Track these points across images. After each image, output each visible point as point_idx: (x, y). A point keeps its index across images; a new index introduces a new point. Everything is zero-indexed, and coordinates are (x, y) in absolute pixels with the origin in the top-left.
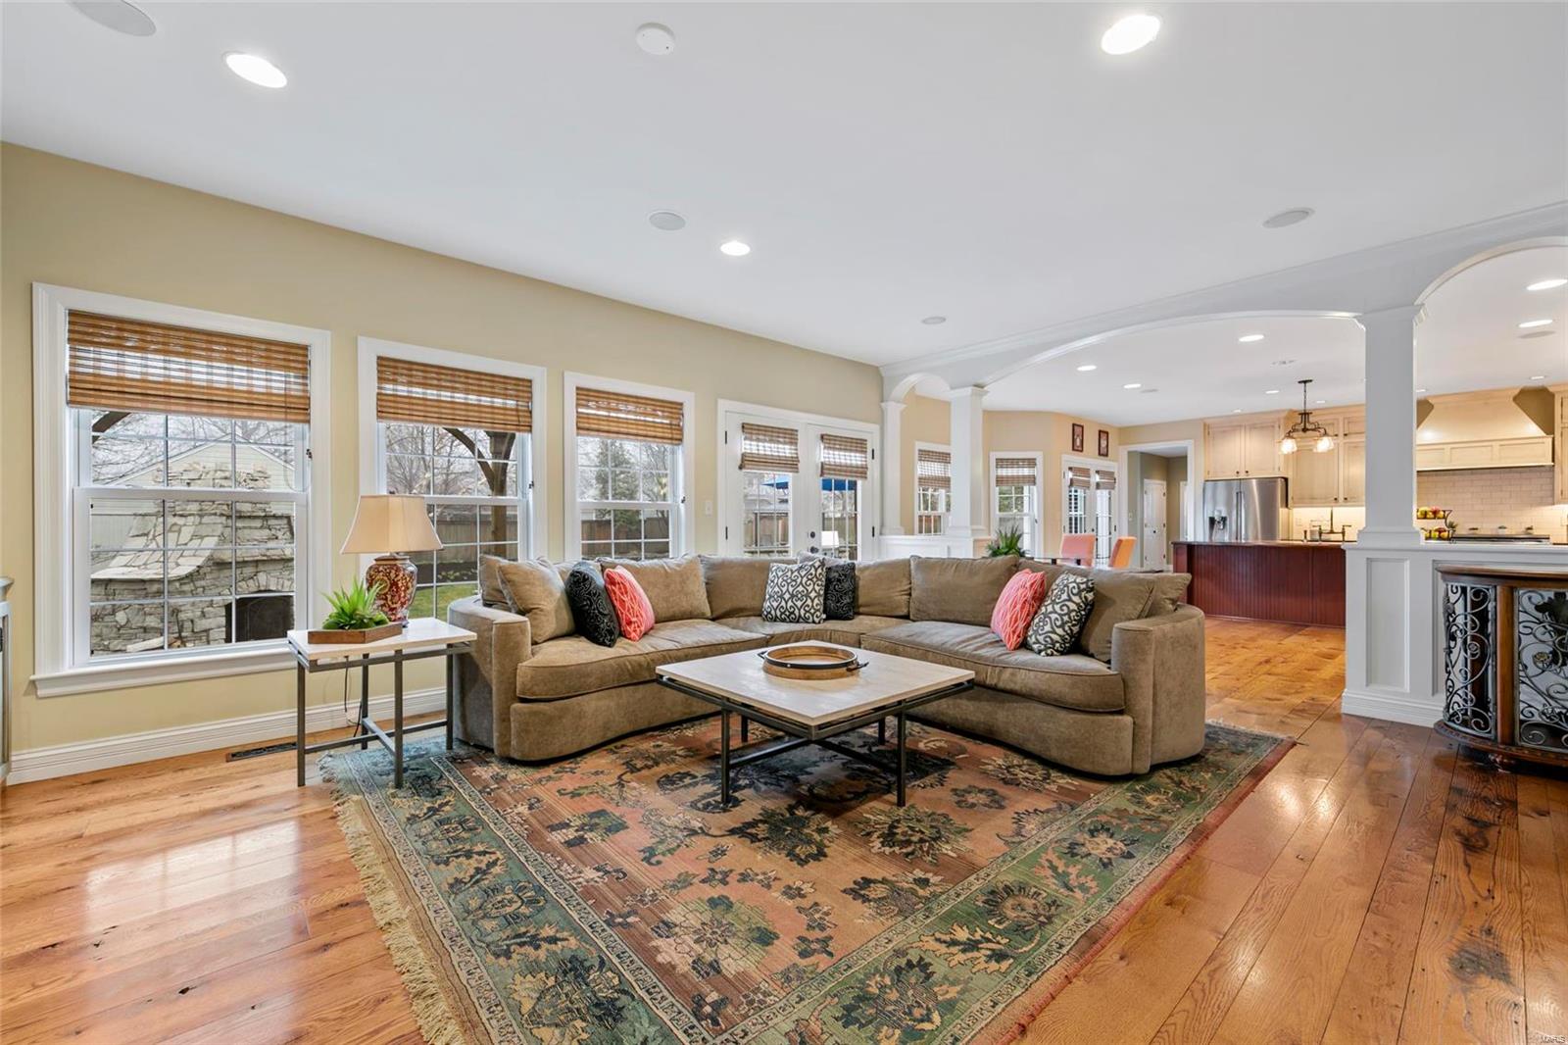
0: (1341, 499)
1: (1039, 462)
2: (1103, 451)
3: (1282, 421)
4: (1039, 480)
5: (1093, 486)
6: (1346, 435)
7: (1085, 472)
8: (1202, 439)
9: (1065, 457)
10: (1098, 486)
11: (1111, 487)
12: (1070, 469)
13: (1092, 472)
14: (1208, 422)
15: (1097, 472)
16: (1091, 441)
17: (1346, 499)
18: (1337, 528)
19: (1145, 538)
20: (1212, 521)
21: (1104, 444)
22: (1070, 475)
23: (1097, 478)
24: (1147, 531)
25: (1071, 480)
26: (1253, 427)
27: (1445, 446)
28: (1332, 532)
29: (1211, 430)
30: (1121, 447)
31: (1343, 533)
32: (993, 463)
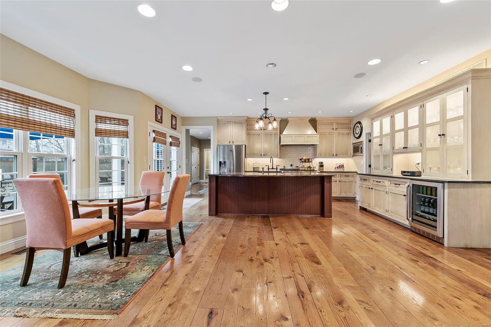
0: (263, 155)
1: (131, 122)
2: (174, 127)
3: (245, 121)
4: (131, 134)
5: (168, 144)
6: (264, 129)
7: (164, 135)
8: (216, 126)
9: (149, 123)
10: (171, 144)
11: (178, 145)
12: (154, 131)
13: (168, 136)
14: (218, 118)
15: (171, 136)
16: (167, 119)
17: (264, 155)
18: (275, 167)
19: (192, 170)
20: (220, 162)
21: (174, 123)
22: (154, 135)
23: (170, 140)
24: (193, 168)
25: (154, 138)
26: (235, 123)
27: (293, 136)
28: (273, 168)
29: (220, 122)
30: (182, 127)
31: (277, 169)
32: (93, 119)
